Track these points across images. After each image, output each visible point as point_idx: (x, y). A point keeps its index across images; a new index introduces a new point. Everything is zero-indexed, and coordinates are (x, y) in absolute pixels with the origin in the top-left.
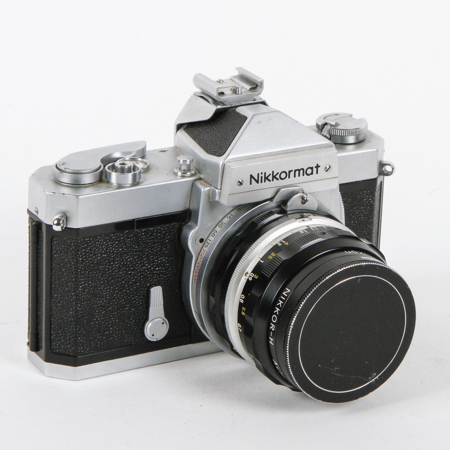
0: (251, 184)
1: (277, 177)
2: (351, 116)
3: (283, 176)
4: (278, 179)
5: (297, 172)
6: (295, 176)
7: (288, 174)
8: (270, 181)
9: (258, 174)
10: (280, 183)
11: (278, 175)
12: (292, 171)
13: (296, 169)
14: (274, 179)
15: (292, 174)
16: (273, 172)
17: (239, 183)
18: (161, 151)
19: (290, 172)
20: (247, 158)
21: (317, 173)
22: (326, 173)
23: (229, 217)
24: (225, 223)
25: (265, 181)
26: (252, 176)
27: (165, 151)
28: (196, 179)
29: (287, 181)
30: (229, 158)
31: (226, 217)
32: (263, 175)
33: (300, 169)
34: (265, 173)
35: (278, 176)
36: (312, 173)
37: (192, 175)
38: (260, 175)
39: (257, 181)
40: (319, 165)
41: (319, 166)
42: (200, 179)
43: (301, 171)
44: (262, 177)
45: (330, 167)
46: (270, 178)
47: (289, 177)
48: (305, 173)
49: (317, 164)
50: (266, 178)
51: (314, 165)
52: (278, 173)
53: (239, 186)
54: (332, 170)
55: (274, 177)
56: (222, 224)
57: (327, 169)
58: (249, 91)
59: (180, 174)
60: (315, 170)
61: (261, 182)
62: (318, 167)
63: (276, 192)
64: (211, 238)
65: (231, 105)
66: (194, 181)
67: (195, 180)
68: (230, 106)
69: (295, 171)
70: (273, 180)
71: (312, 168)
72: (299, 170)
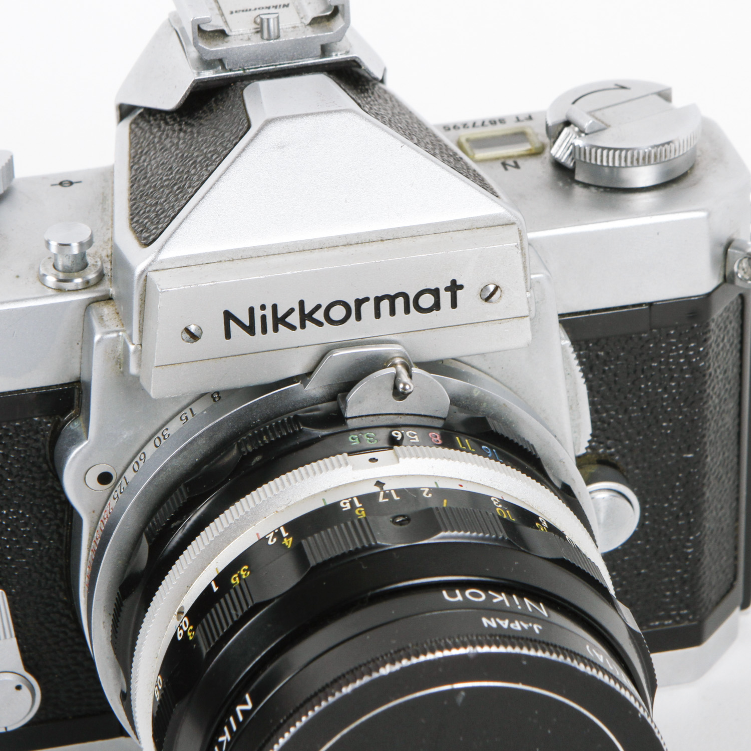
0: (228, 335)
1: (315, 316)
2: (665, 96)
3: (338, 313)
4: (320, 324)
5: (385, 305)
6: (378, 315)
7: (353, 310)
8: (293, 328)
9: (251, 310)
10: (329, 334)
11: (321, 312)
12: (367, 299)
13: (380, 295)
14: (307, 322)
15: (368, 309)
16: (302, 303)
17: (187, 336)
18: (61, 184)
19: (359, 303)
20: (223, 259)
21: (454, 305)
22: (487, 304)
23: (184, 418)
24: (169, 435)
25: (276, 329)
26: (228, 316)
27: (71, 183)
28: (95, 298)
29: (352, 330)
30: (164, 255)
31: (178, 417)
32: (269, 313)
33: (392, 294)
34: (275, 307)
35: (319, 315)
36: (437, 306)
37: (87, 285)
38: (258, 314)
39: (250, 330)
40: (458, 283)
41: (461, 287)
42: (108, 299)
43: (400, 302)
44: (264, 318)
45: (497, 288)
46: (294, 319)
47: (359, 317)
48: (412, 303)
49: (454, 282)
50: (280, 321)
51: (442, 284)
52: (318, 307)
53: (188, 342)
54: (503, 297)
55: (306, 317)
56: (162, 438)
57: (488, 294)
58: (308, 27)
59: (51, 280)
60: (445, 297)
61: (264, 331)
62: (454, 287)
63: (317, 359)
64: (130, 475)
65: (244, 70)
66: (90, 304)
67: (93, 302)
68: (241, 72)
69: (378, 300)
70: (303, 326)
71: (436, 292)
72: (392, 299)
